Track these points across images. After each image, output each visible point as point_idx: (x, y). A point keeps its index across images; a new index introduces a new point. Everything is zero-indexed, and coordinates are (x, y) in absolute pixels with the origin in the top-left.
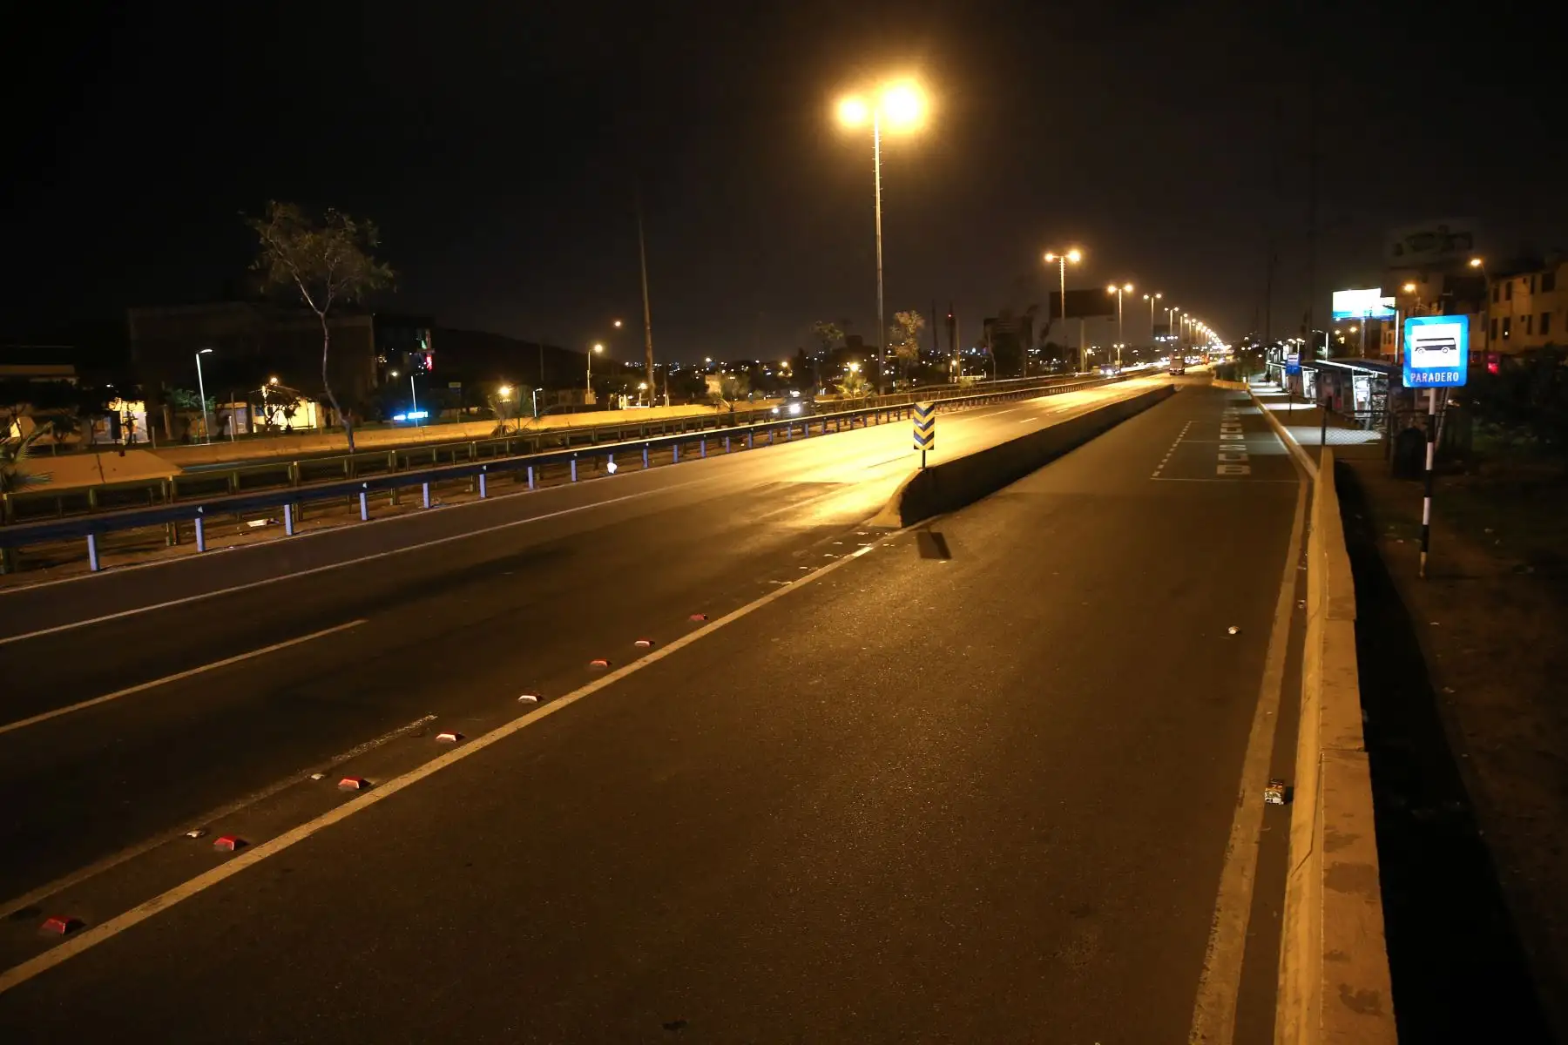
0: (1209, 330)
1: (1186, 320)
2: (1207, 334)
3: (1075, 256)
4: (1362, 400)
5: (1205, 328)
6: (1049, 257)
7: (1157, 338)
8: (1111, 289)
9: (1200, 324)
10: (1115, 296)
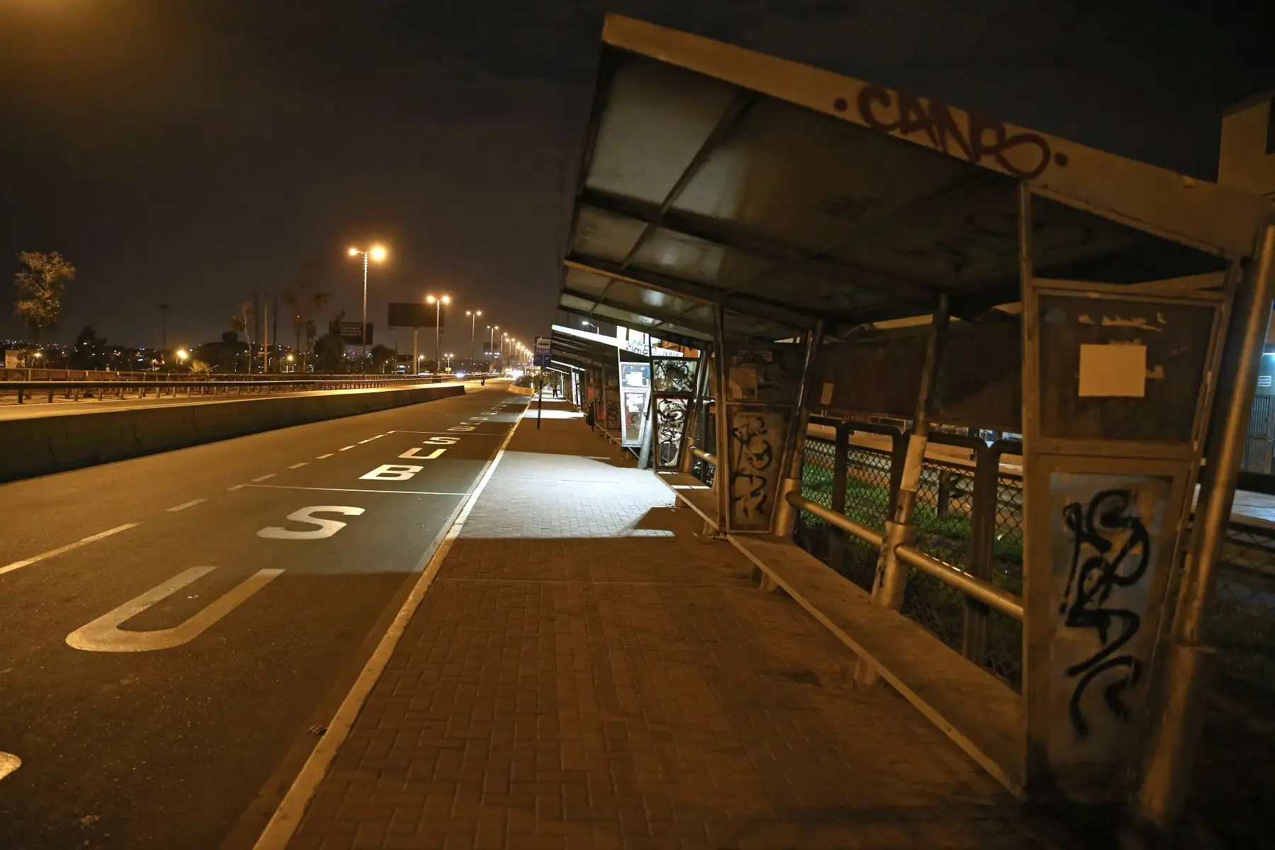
0: (527, 350)
1: (507, 339)
2: (525, 353)
3: (378, 254)
4: (633, 409)
5: (523, 347)
6: (353, 252)
7: (486, 353)
8: (430, 299)
9: (519, 343)
10: (434, 306)
